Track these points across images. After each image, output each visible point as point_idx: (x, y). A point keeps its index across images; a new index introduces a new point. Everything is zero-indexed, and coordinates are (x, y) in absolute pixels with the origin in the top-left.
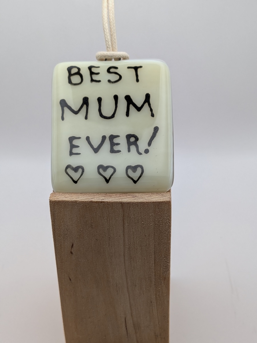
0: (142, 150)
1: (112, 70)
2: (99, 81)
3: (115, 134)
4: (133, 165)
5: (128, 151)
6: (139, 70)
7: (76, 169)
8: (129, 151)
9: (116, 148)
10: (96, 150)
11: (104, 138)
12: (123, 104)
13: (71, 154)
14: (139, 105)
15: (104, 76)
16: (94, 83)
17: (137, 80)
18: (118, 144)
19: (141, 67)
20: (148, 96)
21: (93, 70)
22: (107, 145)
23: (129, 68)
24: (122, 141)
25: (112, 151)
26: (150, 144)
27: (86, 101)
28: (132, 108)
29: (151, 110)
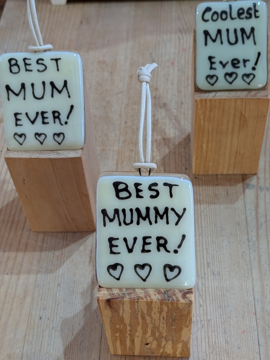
0: (63, 122)
1: (40, 62)
2: (31, 71)
3: (44, 111)
4: (58, 132)
6: (59, 61)
7: (21, 136)
8: (55, 122)
9: (46, 121)
10: (33, 122)
11: (37, 113)
12: (49, 88)
13: (17, 125)
14: (60, 89)
15: (34, 67)
16: (28, 72)
17: (58, 70)
18: (47, 118)
19: (60, 59)
20: (66, 82)
21: (27, 61)
22: (40, 119)
23: (52, 59)
24: (50, 115)
25: (44, 123)
26: (68, 118)
27: (23, 86)
28: (55, 91)
29: (68, 93)
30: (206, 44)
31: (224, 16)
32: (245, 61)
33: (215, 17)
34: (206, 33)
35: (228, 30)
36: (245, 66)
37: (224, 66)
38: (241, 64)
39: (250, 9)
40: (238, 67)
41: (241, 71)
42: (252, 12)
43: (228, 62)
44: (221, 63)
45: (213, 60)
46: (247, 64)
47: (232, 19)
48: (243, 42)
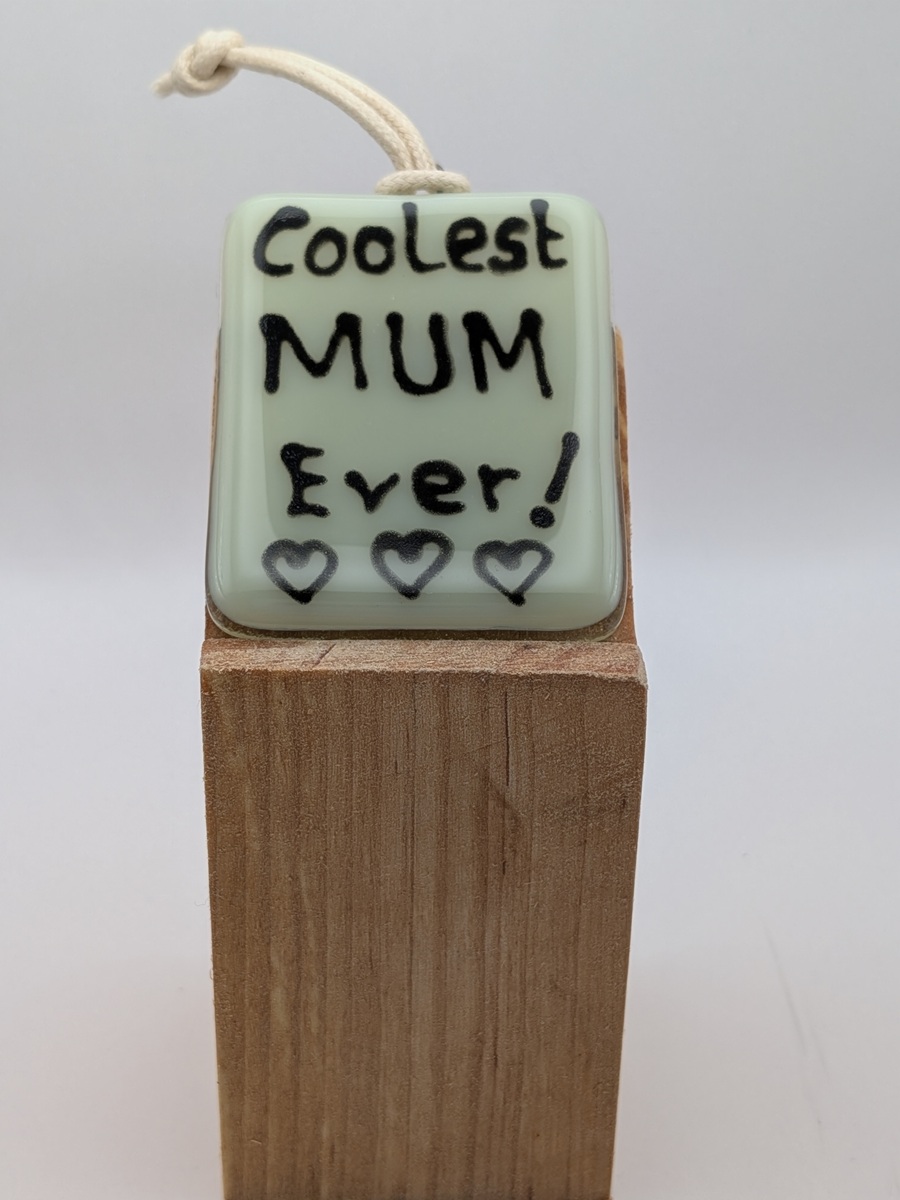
30: (272, 383)
31: (375, 253)
32: (491, 478)
33: (326, 255)
34: (276, 330)
35: (395, 322)
36: (492, 504)
37: (372, 498)
38: (471, 493)
39: (513, 224)
40: (456, 508)
41: (471, 525)
42: (529, 239)
43: (394, 480)
44: (354, 480)
45: (309, 466)
46: (502, 491)
47: (419, 266)
48: (482, 383)
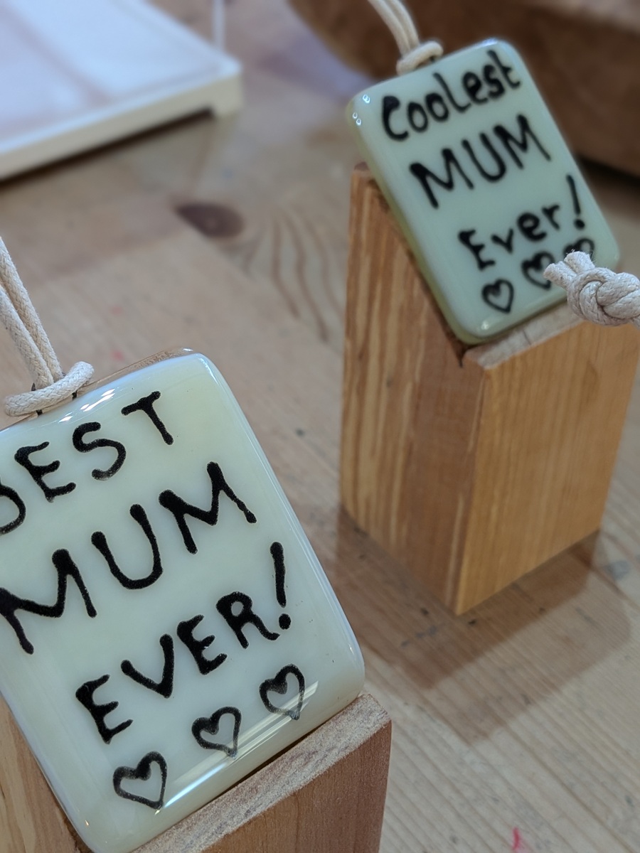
0: (272, 625)
1: (88, 438)
2: (71, 487)
3: (187, 618)
4: (272, 676)
5: (242, 644)
6: (156, 405)
7: (142, 771)
8: (244, 643)
9: (209, 654)
10: (165, 688)
11: (166, 642)
12: (162, 521)
13: (107, 735)
14: (206, 506)
15: (75, 467)
16: (58, 499)
17: (168, 439)
18: (209, 640)
19: (155, 396)
20: (214, 470)
21: (37, 459)
22: (184, 659)
23: (126, 411)
24: (213, 626)
25: (206, 667)
26: (282, 599)
27: (63, 562)
28: (192, 522)
29: (241, 506)
30: (434, 203)
31: (438, 109)
32: (550, 212)
33: (418, 119)
34: (419, 171)
35: (466, 144)
36: (556, 226)
37: (508, 245)
38: (545, 225)
39: (488, 70)
40: (542, 236)
41: (554, 242)
42: (498, 74)
43: (511, 233)
44: (496, 239)
45: (475, 240)
46: (558, 216)
47: (462, 109)
48: (519, 164)
